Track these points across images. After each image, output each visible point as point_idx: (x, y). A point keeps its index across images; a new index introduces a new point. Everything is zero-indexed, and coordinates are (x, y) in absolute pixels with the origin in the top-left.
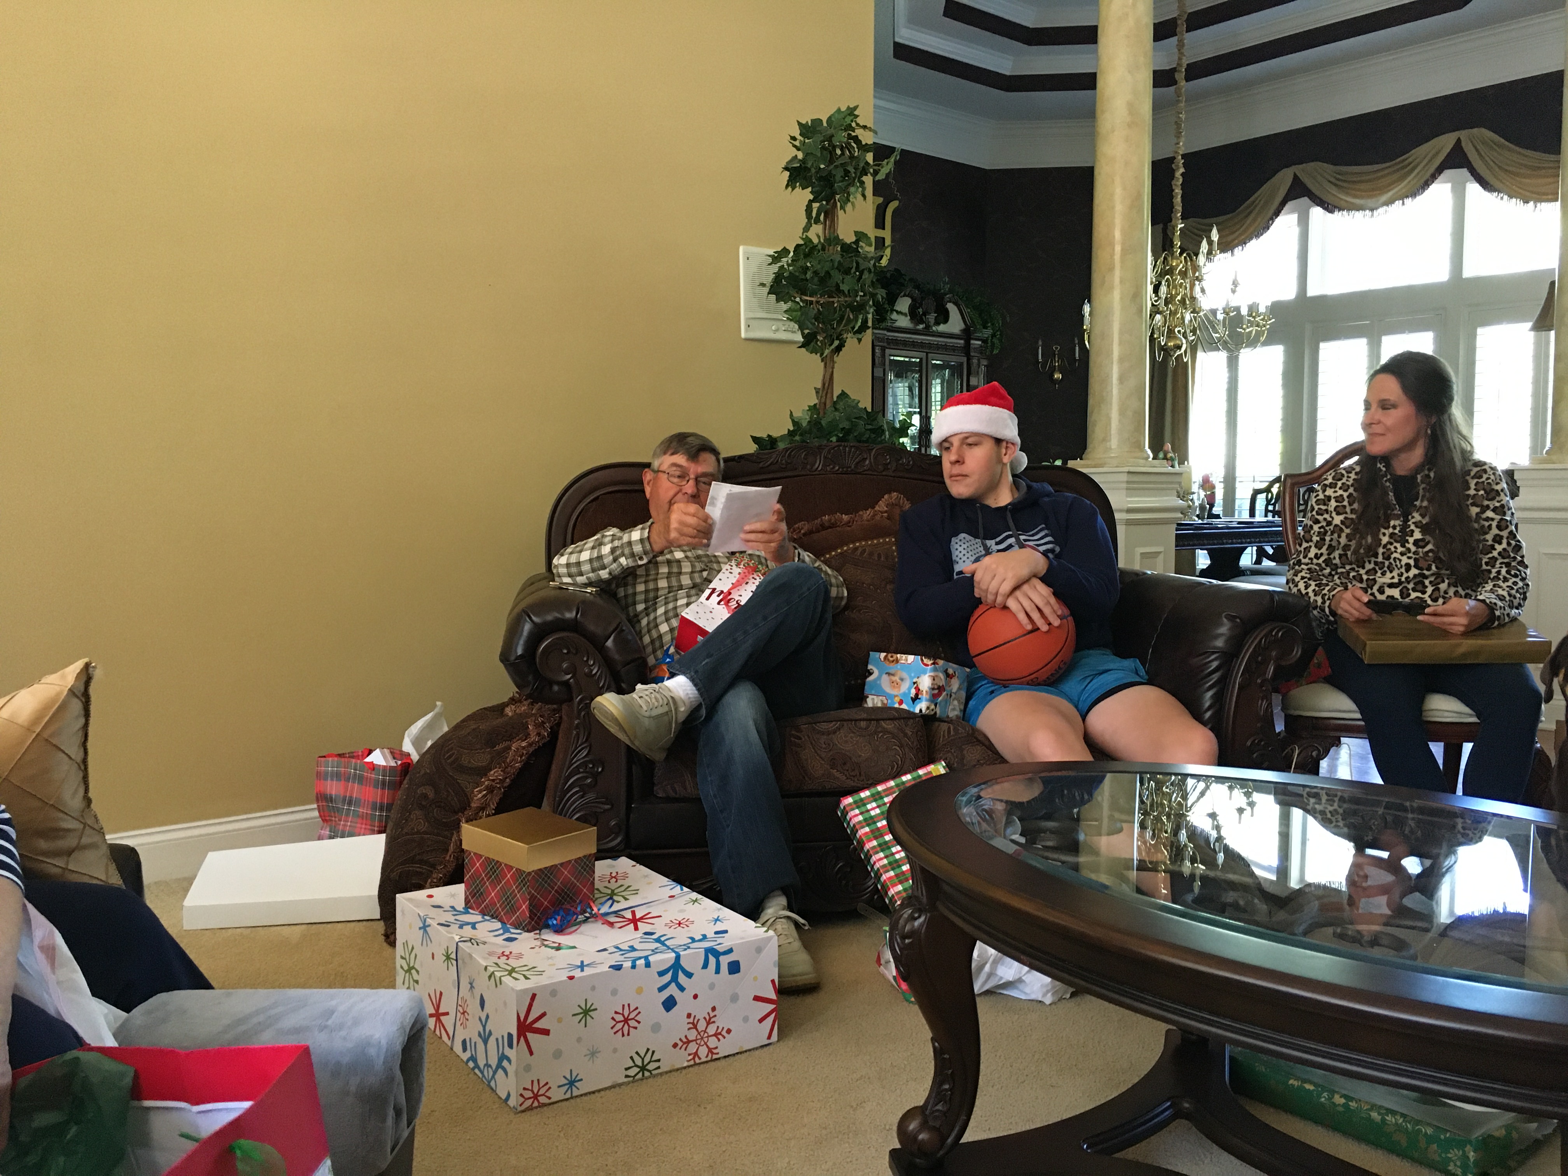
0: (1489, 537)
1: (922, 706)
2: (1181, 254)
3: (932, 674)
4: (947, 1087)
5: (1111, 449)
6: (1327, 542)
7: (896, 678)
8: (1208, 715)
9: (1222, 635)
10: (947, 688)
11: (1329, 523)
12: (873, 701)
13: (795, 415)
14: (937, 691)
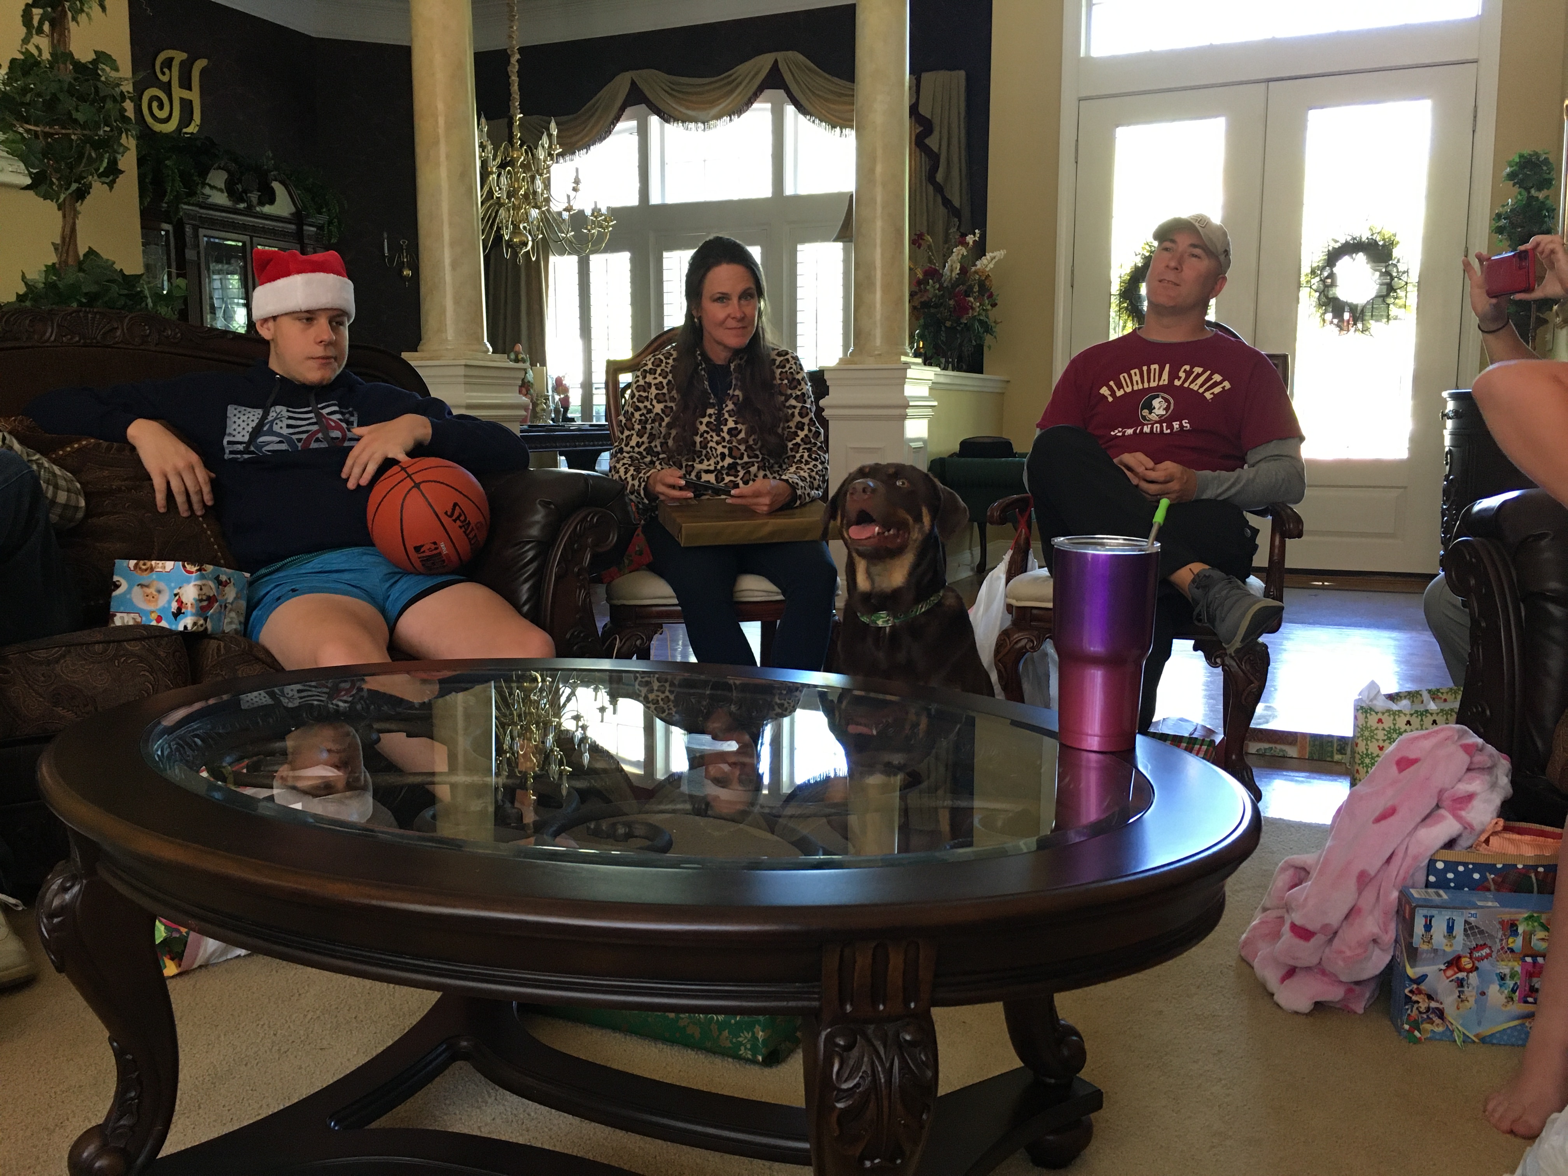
0: (792, 424)
1: (187, 622)
2: (521, 146)
3: (198, 583)
4: (133, 1094)
5: (447, 340)
6: (648, 431)
7: (152, 590)
8: (526, 608)
9: (538, 522)
10: (219, 598)
11: (650, 411)
12: (120, 620)
13: (28, 277)
14: (205, 603)
